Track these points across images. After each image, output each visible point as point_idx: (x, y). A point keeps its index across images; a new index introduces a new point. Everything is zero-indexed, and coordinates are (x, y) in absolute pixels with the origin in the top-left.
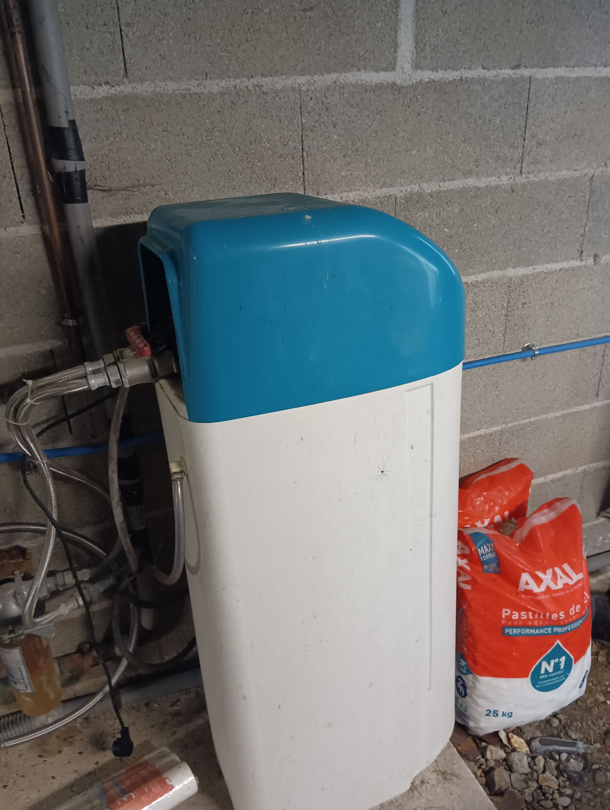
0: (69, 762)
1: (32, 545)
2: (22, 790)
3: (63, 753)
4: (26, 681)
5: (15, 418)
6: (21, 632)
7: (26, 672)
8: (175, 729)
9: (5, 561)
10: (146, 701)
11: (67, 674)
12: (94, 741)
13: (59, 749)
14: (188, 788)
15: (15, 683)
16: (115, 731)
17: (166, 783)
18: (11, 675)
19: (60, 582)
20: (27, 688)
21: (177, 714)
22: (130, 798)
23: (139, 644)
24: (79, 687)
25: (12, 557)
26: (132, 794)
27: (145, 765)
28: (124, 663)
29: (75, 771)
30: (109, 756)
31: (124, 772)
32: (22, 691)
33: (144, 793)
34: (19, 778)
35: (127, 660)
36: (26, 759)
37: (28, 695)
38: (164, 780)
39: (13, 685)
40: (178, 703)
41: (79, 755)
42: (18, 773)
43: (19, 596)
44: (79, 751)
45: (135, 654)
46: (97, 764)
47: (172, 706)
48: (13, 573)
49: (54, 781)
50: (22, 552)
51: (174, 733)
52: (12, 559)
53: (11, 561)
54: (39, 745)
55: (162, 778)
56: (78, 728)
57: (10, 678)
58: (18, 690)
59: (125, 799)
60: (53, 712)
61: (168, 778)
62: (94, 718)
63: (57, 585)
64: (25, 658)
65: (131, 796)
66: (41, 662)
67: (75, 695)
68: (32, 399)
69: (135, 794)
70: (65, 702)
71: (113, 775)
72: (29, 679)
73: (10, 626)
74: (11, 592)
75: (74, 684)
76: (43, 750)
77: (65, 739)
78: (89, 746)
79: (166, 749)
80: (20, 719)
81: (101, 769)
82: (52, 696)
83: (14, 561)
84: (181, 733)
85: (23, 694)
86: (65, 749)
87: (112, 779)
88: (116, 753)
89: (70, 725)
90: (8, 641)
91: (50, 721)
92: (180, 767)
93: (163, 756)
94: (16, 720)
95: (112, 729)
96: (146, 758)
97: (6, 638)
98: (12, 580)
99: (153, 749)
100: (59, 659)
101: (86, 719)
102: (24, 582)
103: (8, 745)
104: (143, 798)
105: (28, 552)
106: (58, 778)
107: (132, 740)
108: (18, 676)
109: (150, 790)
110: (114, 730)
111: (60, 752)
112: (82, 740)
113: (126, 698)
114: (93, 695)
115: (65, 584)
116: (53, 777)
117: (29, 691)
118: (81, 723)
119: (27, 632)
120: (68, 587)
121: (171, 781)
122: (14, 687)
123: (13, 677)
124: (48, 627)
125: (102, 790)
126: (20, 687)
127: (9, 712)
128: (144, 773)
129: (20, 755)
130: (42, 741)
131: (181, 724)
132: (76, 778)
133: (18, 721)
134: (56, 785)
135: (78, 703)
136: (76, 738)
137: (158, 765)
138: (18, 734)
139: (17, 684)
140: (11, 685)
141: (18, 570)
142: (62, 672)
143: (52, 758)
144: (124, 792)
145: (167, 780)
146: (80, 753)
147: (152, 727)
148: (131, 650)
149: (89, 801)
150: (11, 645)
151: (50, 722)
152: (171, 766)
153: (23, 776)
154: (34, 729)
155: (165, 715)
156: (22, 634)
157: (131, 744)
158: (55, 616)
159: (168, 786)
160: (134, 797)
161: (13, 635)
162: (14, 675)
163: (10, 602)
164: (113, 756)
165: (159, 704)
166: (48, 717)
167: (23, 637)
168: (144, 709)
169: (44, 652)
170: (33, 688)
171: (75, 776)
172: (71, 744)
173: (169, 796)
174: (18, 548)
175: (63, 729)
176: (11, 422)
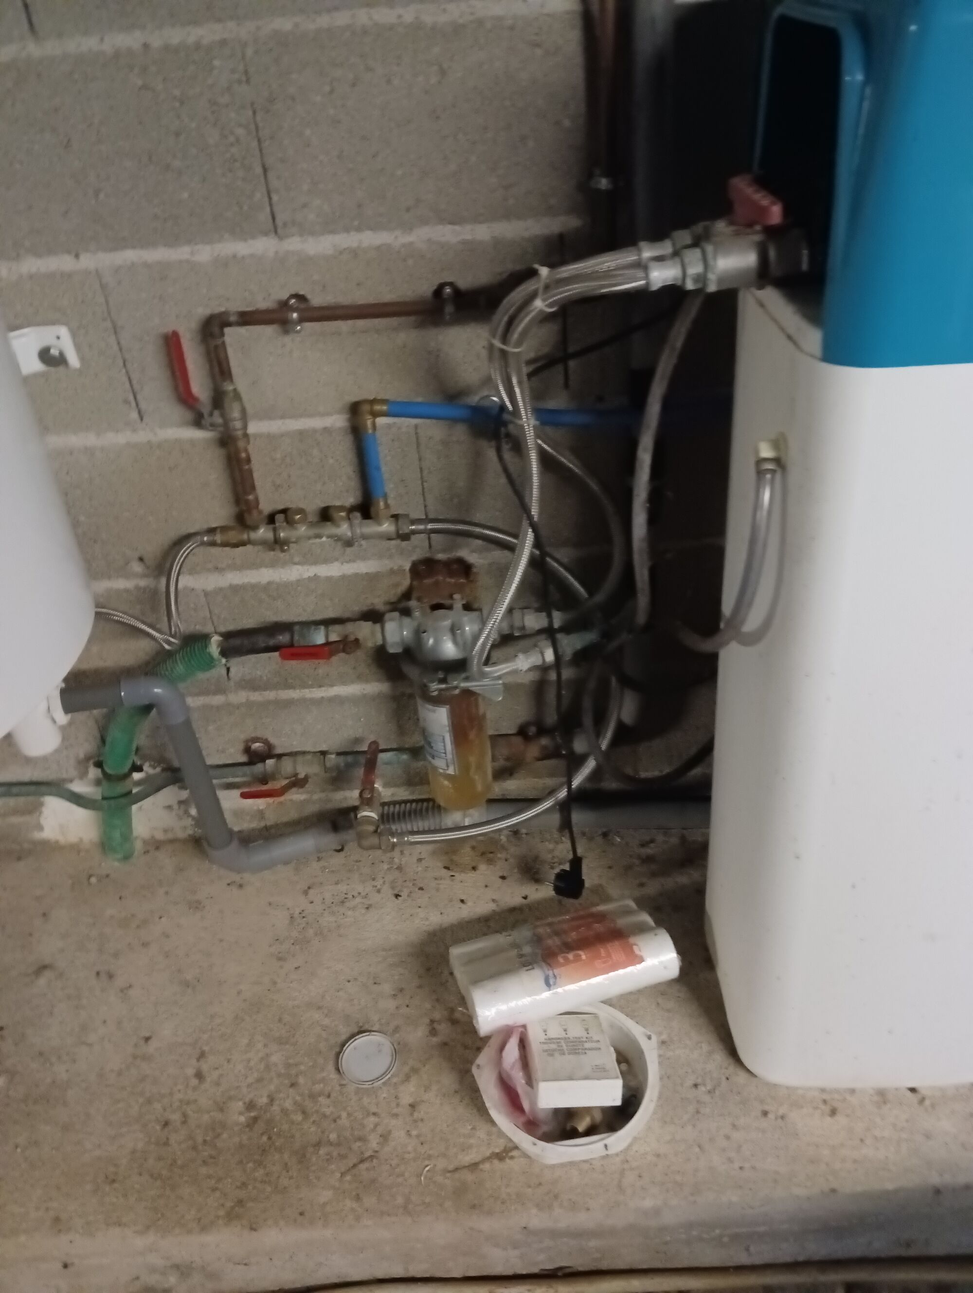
0: (486, 886)
1: (481, 561)
2: (420, 907)
3: (478, 872)
4: (449, 756)
5: (505, 339)
6: (455, 683)
7: (451, 744)
8: (644, 880)
9: (441, 578)
10: (604, 830)
11: (501, 763)
12: (523, 865)
13: (474, 864)
14: (665, 968)
15: (433, 757)
16: (556, 860)
17: (632, 951)
18: (429, 743)
19: (517, 623)
20: (448, 766)
21: (648, 860)
22: (578, 958)
23: (615, 742)
24: (512, 786)
25: (451, 574)
26: (580, 952)
27: (601, 917)
28: (590, 765)
29: (493, 900)
30: (546, 891)
31: (568, 919)
32: (441, 771)
33: (598, 956)
34: (417, 890)
35: (595, 759)
36: (427, 867)
37: (449, 777)
38: (631, 947)
39: (430, 759)
40: (652, 845)
41: (501, 880)
42: (415, 882)
43: (459, 631)
44: (501, 874)
45: (607, 754)
46: (525, 898)
47: (643, 845)
48: (451, 597)
49: (462, 905)
50: (465, 569)
51: (642, 885)
52: (451, 577)
53: (448, 580)
54: (447, 853)
55: (628, 942)
56: (502, 842)
57: (427, 747)
58: (435, 768)
59: (571, 956)
60: (471, 811)
61: (635, 945)
62: (526, 834)
63: (512, 627)
64: (452, 723)
65: (580, 956)
66: (472, 735)
67: (503, 795)
68: (544, 300)
69: (585, 954)
70: (491, 801)
71: (550, 920)
72: (453, 755)
73: (440, 672)
74: (447, 623)
75: (505, 780)
76: (452, 860)
77: (483, 854)
78: (516, 871)
79: (632, 904)
80: (427, 809)
81: (530, 907)
82: (480, 787)
83: (453, 581)
84: (653, 887)
85: (441, 774)
86: (483, 867)
87: (550, 925)
88: (557, 890)
89: (492, 835)
90: (435, 693)
91: (467, 822)
92: (656, 935)
93: (628, 912)
94: (421, 810)
95: (550, 856)
96: (602, 908)
97: (435, 687)
98: (450, 608)
99: (607, 899)
100: (495, 739)
101: (515, 832)
102: (466, 612)
103: (413, 840)
104: (598, 963)
105: (474, 570)
106: (470, 904)
107: (583, 878)
108: (438, 746)
109: (609, 955)
110: (554, 857)
111: (474, 868)
112: (506, 860)
113: (578, 817)
114: (534, 801)
115: (523, 628)
116: (462, 901)
117: (451, 771)
118: (508, 837)
119: (464, 685)
120: (528, 632)
121: (640, 951)
122: (430, 762)
123: (432, 747)
124: (494, 685)
125: (534, 935)
126: (440, 763)
127: (411, 797)
128: (598, 927)
129: (420, 860)
130: (451, 848)
131: (654, 875)
132: (494, 911)
133: (424, 813)
134: (466, 912)
135: (509, 808)
136: (499, 855)
137: (622, 922)
138: (421, 829)
139: (436, 758)
140: (425, 759)
141: (459, 593)
142: (494, 759)
143: (463, 875)
144: (569, 947)
145: (635, 948)
146: (503, 878)
147: (610, 867)
148: (604, 747)
149: (515, 945)
150: (437, 701)
151: (467, 824)
152: (641, 929)
153: (421, 889)
154: (443, 827)
155: (631, 856)
156: (456, 688)
157: (582, 882)
158: (508, 670)
159: (636, 956)
160: (584, 957)
161: (443, 686)
162: (432, 745)
163: (444, 638)
164: (553, 893)
165: (622, 838)
166: (465, 816)
167: (457, 692)
168: (599, 840)
169: (477, 721)
170: (457, 769)
171: (492, 907)
172: (490, 862)
173: (635, 971)
174: (461, 561)
175: (481, 838)
176: (498, 344)
